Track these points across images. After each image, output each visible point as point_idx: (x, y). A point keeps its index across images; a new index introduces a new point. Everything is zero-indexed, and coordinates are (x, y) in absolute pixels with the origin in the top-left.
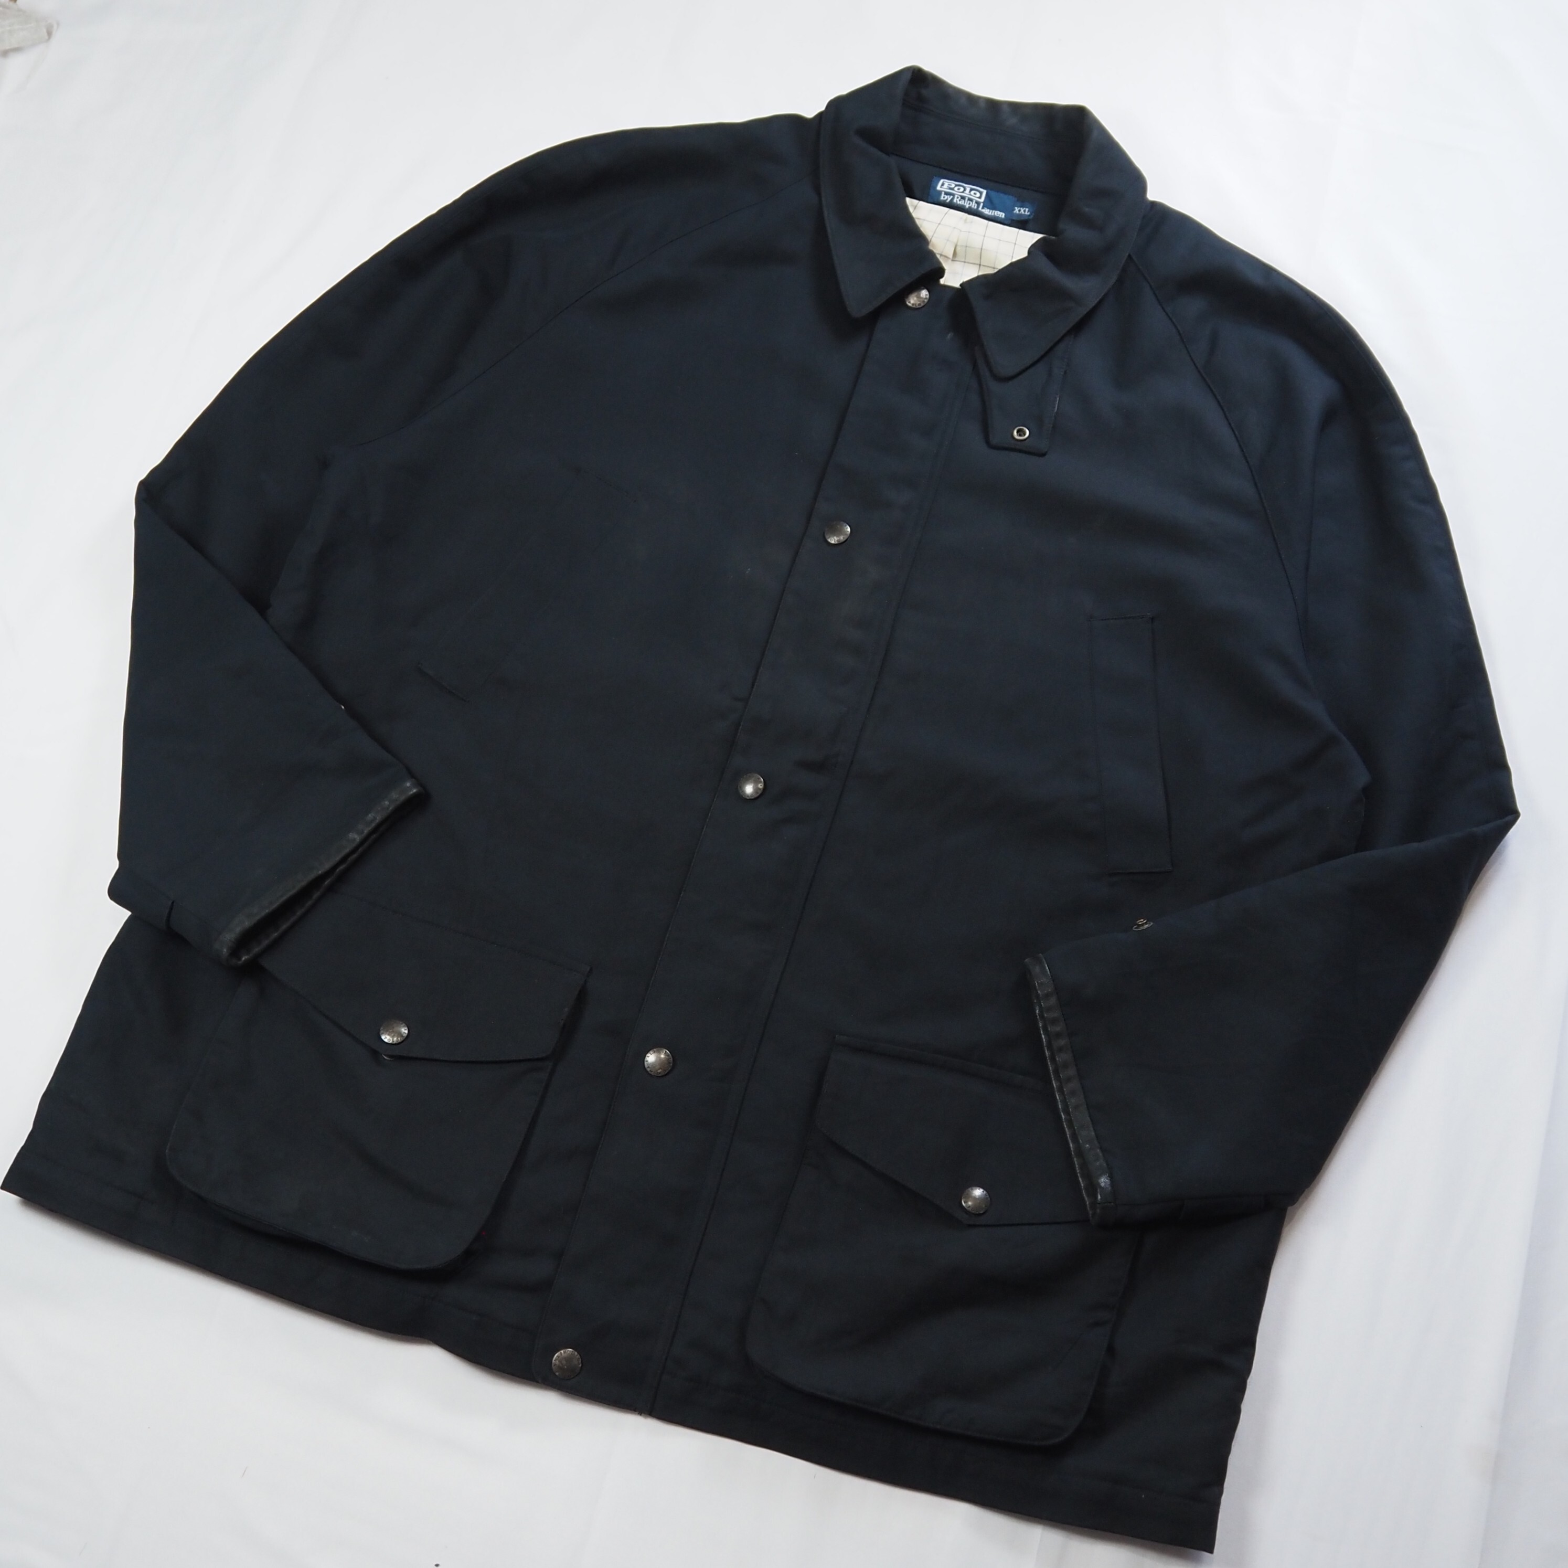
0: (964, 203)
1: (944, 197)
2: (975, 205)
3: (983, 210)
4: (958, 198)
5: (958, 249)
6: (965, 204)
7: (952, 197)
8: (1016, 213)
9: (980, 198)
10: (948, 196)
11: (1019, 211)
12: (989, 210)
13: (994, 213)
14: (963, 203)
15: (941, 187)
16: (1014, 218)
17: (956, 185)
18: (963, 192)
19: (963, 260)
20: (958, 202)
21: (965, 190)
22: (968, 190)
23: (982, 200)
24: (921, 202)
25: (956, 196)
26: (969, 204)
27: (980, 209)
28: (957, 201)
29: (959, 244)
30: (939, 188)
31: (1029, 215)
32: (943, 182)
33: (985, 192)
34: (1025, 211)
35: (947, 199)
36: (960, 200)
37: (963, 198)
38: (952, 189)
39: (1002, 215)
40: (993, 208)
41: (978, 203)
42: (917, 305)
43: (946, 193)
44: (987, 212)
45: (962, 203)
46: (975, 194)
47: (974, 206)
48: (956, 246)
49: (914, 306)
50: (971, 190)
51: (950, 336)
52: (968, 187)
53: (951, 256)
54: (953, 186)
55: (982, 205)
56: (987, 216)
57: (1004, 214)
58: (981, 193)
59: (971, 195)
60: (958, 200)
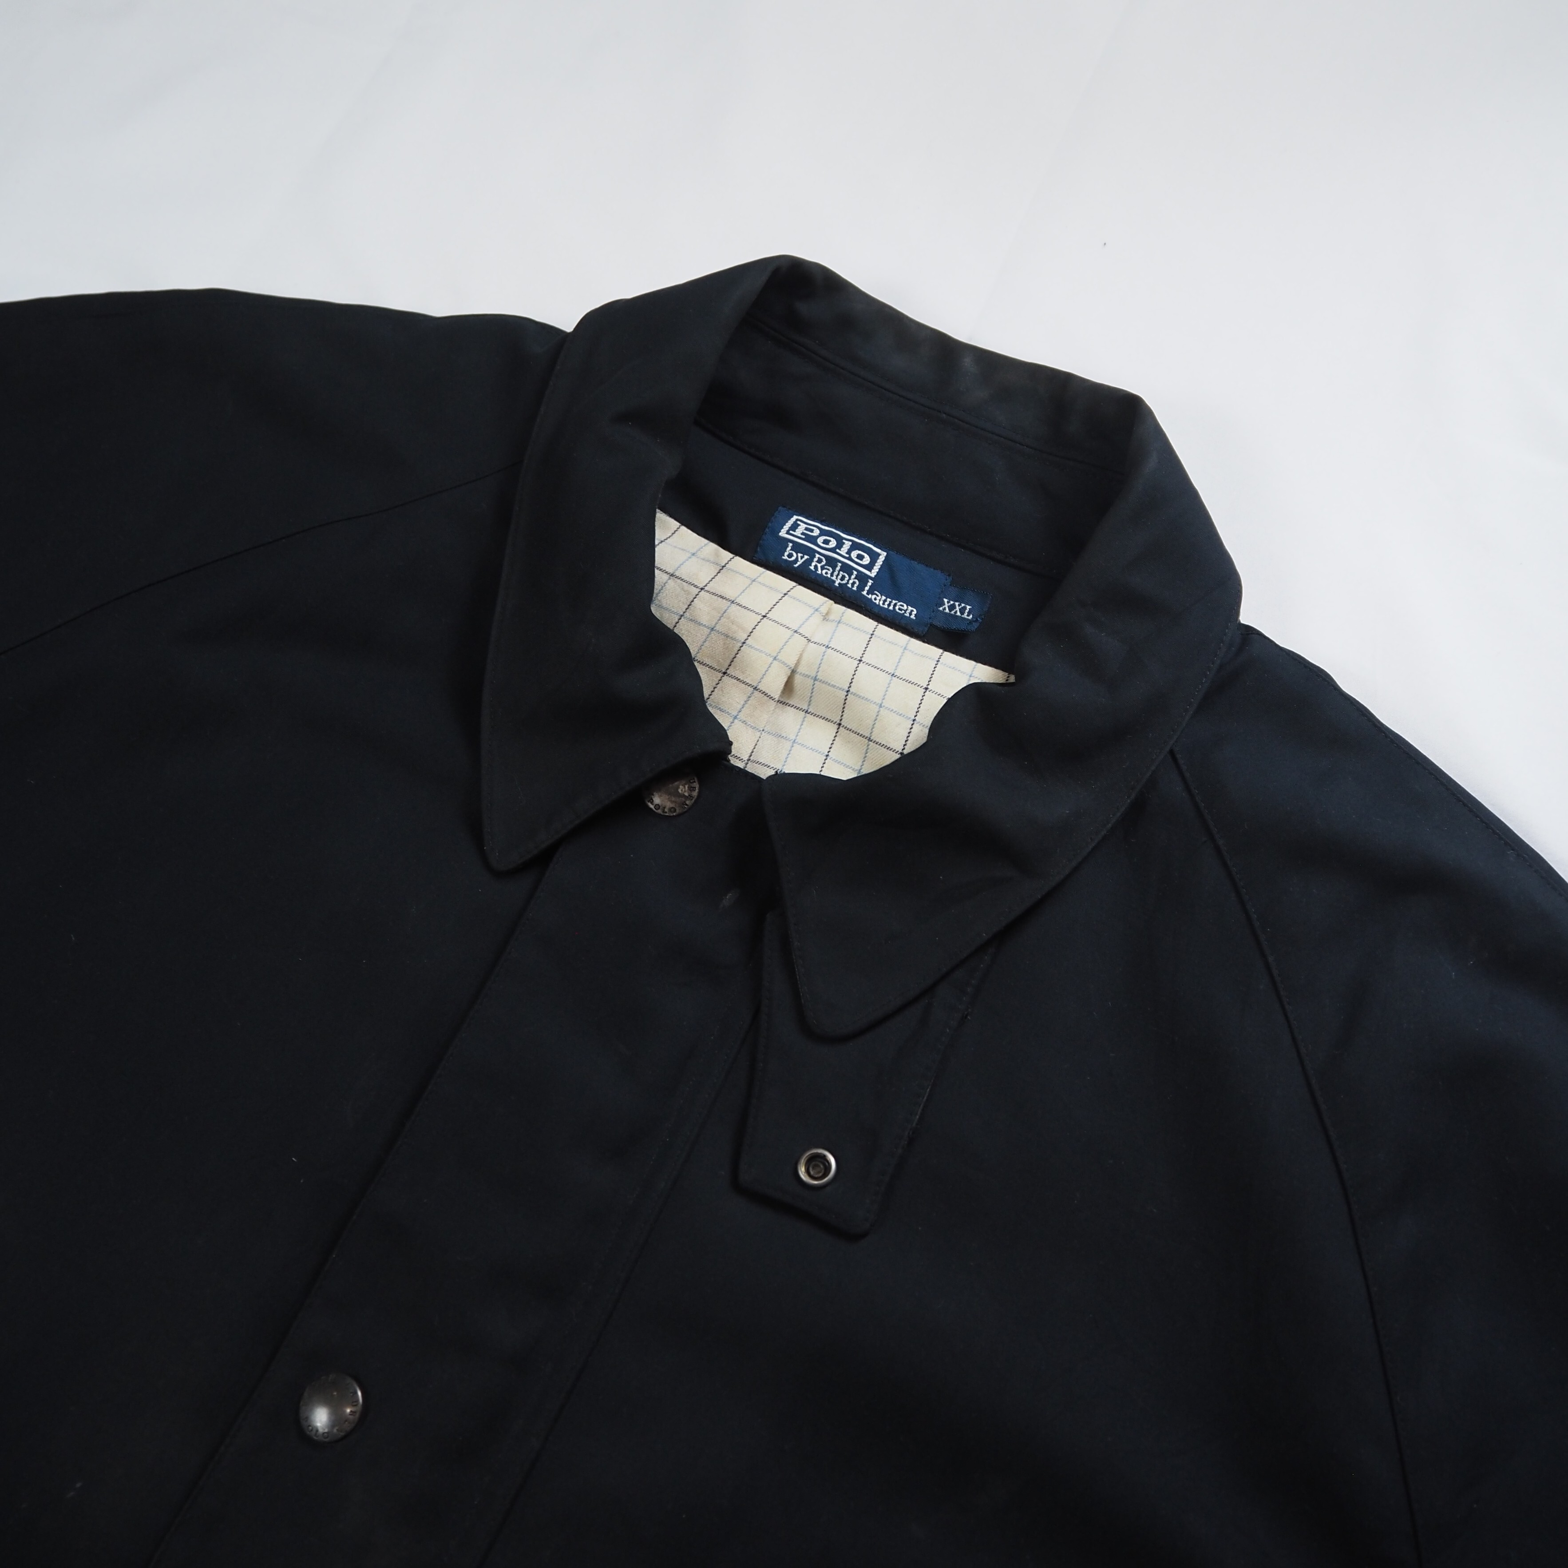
0: (832, 575)
1: (790, 556)
2: (854, 583)
3: (870, 596)
4: (820, 561)
5: (798, 679)
6: (834, 578)
7: (806, 557)
8: (943, 612)
9: (869, 567)
10: (800, 555)
11: (952, 607)
12: (884, 598)
13: (895, 605)
14: (829, 576)
15: (788, 533)
16: (936, 623)
17: (823, 533)
18: (833, 550)
19: (805, 707)
20: (819, 572)
21: (840, 545)
22: (847, 545)
23: (873, 574)
24: (738, 559)
25: (817, 556)
26: (843, 578)
27: (865, 593)
28: (816, 567)
29: (800, 669)
30: (783, 533)
31: (970, 622)
32: (797, 520)
33: (883, 555)
34: (962, 611)
35: (796, 560)
36: (823, 568)
37: (831, 562)
38: (813, 540)
39: (911, 612)
40: (895, 593)
41: (862, 578)
42: (666, 810)
43: (797, 548)
44: (879, 599)
45: (827, 573)
46: (860, 557)
47: (852, 583)
48: (793, 672)
49: (660, 811)
50: (855, 546)
51: (729, 899)
52: (849, 540)
53: (776, 694)
54: (816, 532)
55: (870, 583)
56: (876, 610)
57: (915, 612)
58: (874, 557)
59: (850, 559)
60: (819, 565)
